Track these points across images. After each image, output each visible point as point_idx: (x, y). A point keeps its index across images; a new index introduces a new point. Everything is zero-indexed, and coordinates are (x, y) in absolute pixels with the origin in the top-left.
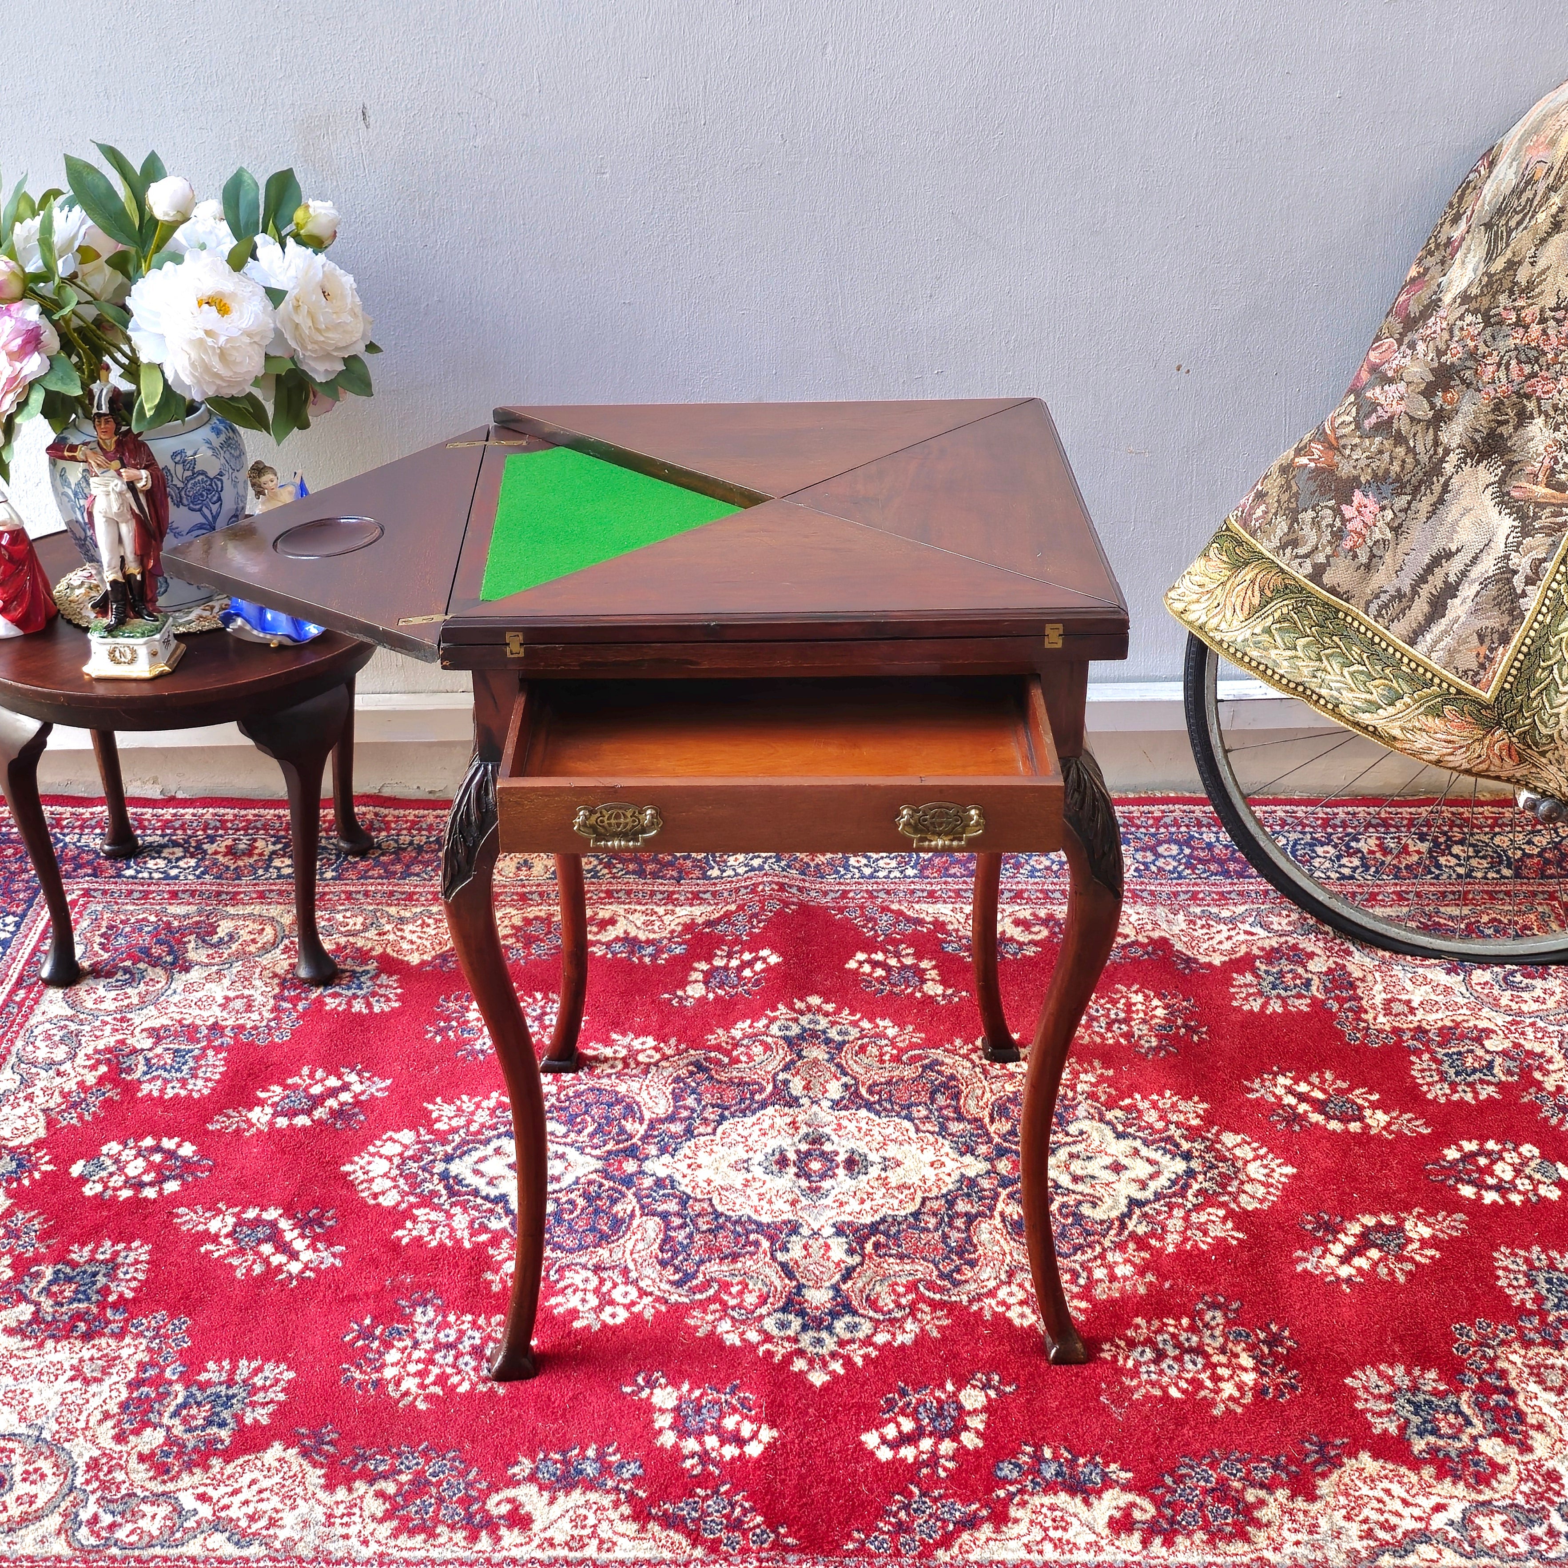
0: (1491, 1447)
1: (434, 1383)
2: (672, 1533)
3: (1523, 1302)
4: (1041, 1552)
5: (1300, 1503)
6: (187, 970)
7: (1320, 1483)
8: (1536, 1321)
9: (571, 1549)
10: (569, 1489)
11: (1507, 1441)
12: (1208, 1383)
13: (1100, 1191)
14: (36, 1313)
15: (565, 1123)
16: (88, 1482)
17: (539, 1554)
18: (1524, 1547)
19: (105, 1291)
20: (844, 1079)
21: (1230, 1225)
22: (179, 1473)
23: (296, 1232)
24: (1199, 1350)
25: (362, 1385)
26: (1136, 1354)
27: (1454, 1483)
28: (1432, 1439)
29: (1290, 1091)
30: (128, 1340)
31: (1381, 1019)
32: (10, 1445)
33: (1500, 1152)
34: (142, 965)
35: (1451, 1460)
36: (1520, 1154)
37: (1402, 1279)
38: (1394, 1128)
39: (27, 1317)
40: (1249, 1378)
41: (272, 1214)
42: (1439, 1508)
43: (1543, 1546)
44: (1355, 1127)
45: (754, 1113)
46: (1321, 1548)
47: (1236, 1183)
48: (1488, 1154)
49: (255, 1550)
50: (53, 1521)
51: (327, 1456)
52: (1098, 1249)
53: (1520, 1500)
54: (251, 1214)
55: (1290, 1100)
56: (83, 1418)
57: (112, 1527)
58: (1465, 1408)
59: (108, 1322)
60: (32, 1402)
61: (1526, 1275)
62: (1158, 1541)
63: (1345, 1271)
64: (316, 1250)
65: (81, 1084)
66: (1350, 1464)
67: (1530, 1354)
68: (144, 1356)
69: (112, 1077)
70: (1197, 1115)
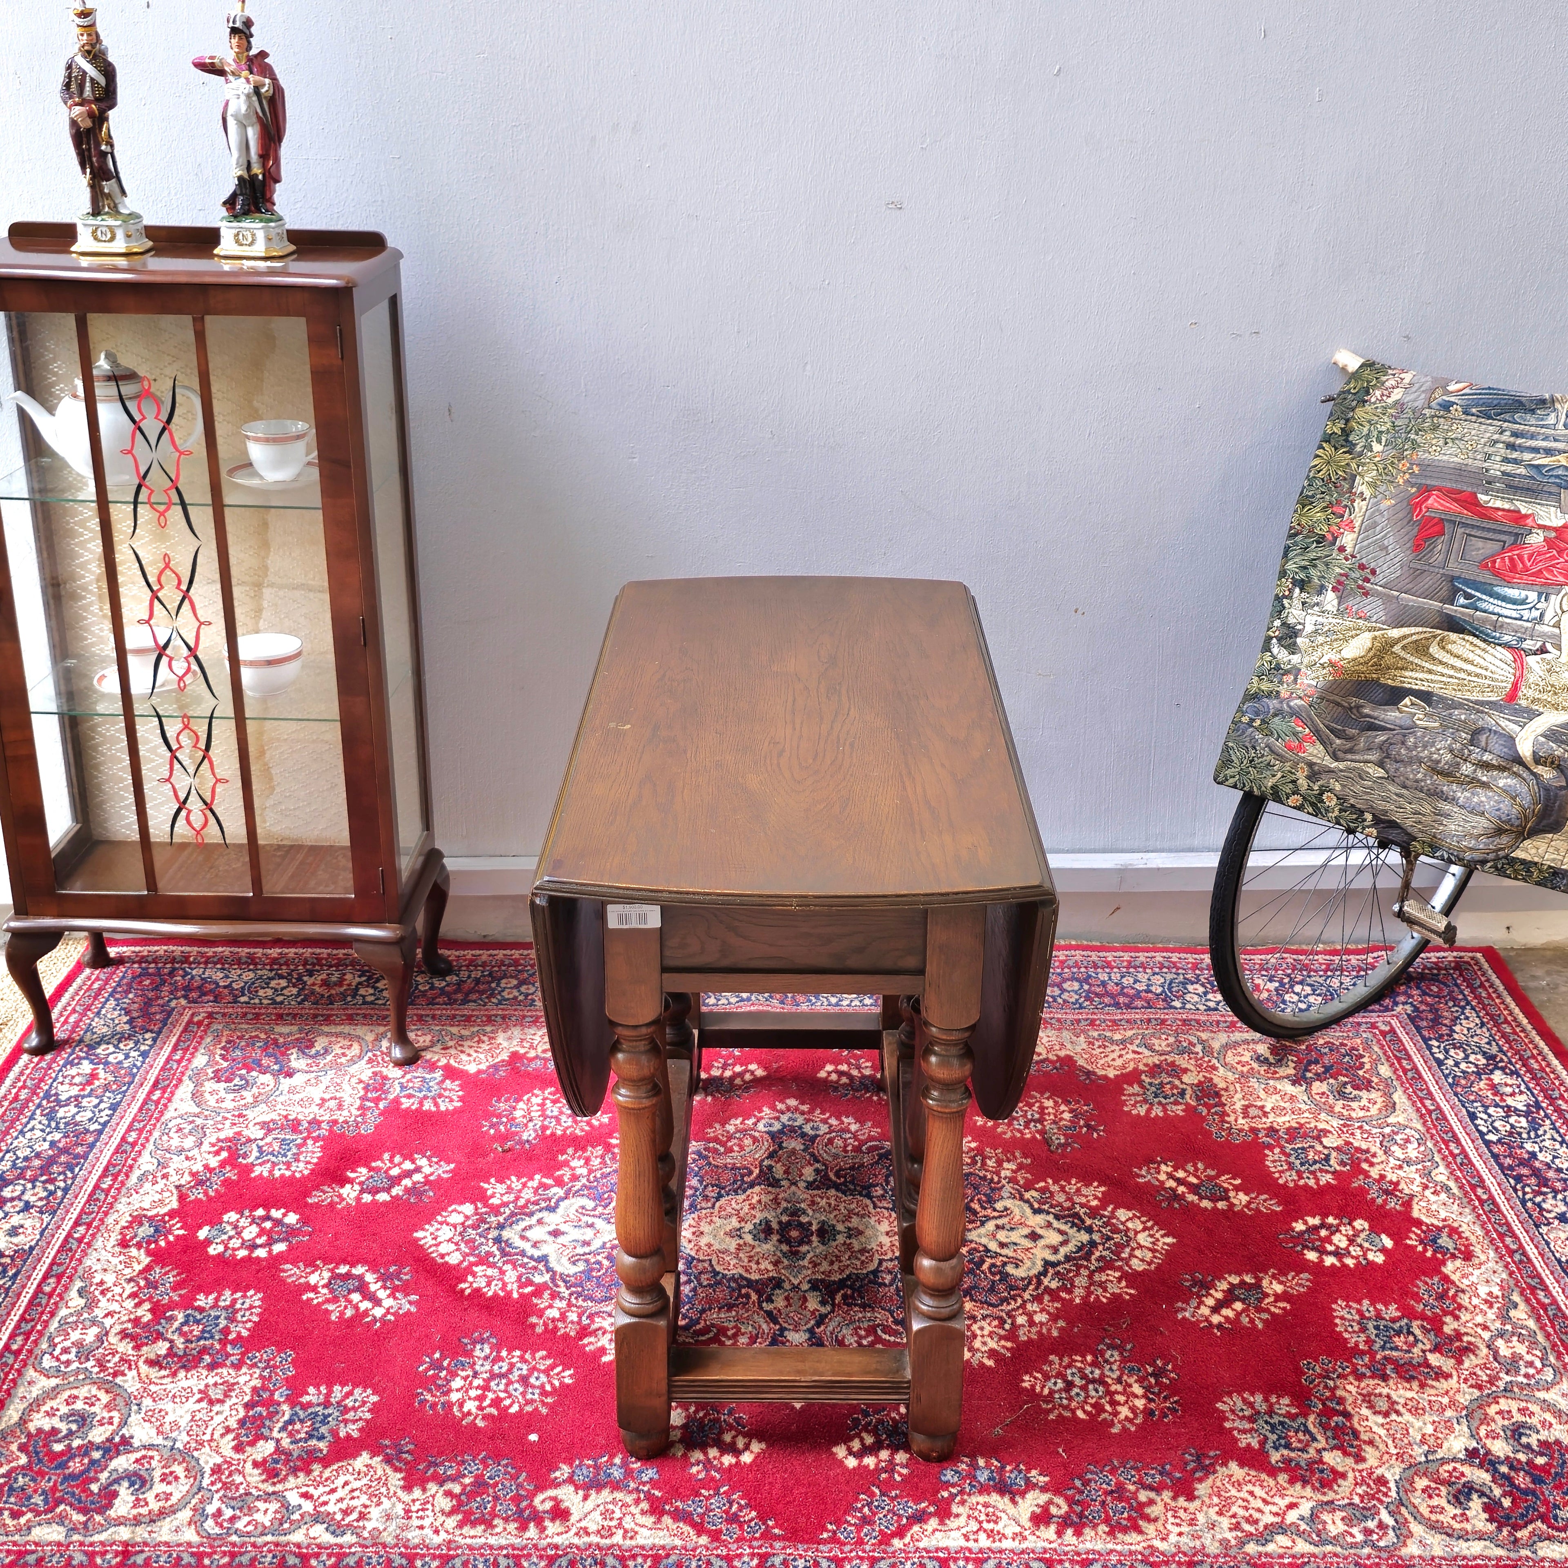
0: (1333, 1458)
1: (490, 1406)
2: (681, 1525)
3: (1357, 1344)
4: (976, 1541)
5: (1182, 1501)
6: (291, 1076)
7: (1198, 1486)
8: (1366, 1359)
9: (602, 1537)
10: (599, 1487)
11: (1346, 1453)
12: (1108, 1407)
13: (1020, 1255)
14: (170, 1349)
15: (594, 1199)
16: (213, 1483)
17: (576, 1541)
18: (1360, 1537)
19: (226, 1331)
20: (817, 1165)
21: (1124, 1283)
22: (286, 1476)
23: (380, 1284)
24: (1101, 1381)
25: (434, 1406)
26: (1050, 1384)
27: (1303, 1487)
28: (1286, 1452)
29: (1170, 1176)
30: (244, 1369)
31: (1241, 1121)
32: (150, 1453)
33: (1339, 1225)
34: (254, 1074)
35: (1301, 1468)
36: (1353, 1227)
37: (1260, 1326)
38: (1253, 1206)
39: (163, 1352)
40: (1140, 1403)
41: (359, 1270)
42: (1292, 1506)
43: (1375, 1537)
44: (1221, 1205)
45: (745, 1191)
46: (1199, 1537)
47: (1128, 1250)
48: (1329, 1227)
49: (348, 1538)
50: (185, 1515)
51: (407, 1463)
52: (1020, 1301)
53: (1356, 1500)
54: (343, 1269)
55: (1171, 1184)
56: (209, 1431)
57: (233, 1519)
58: (1311, 1427)
59: (228, 1355)
60: (168, 1419)
61: (1359, 1323)
62: (1070, 1532)
63: (1216, 1319)
64: (395, 1298)
65: (206, 1167)
66: (1221, 1471)
67: (1363, 1385)
68: (257, 1383)
69: (231, 1161)
70: (1096, 1197)
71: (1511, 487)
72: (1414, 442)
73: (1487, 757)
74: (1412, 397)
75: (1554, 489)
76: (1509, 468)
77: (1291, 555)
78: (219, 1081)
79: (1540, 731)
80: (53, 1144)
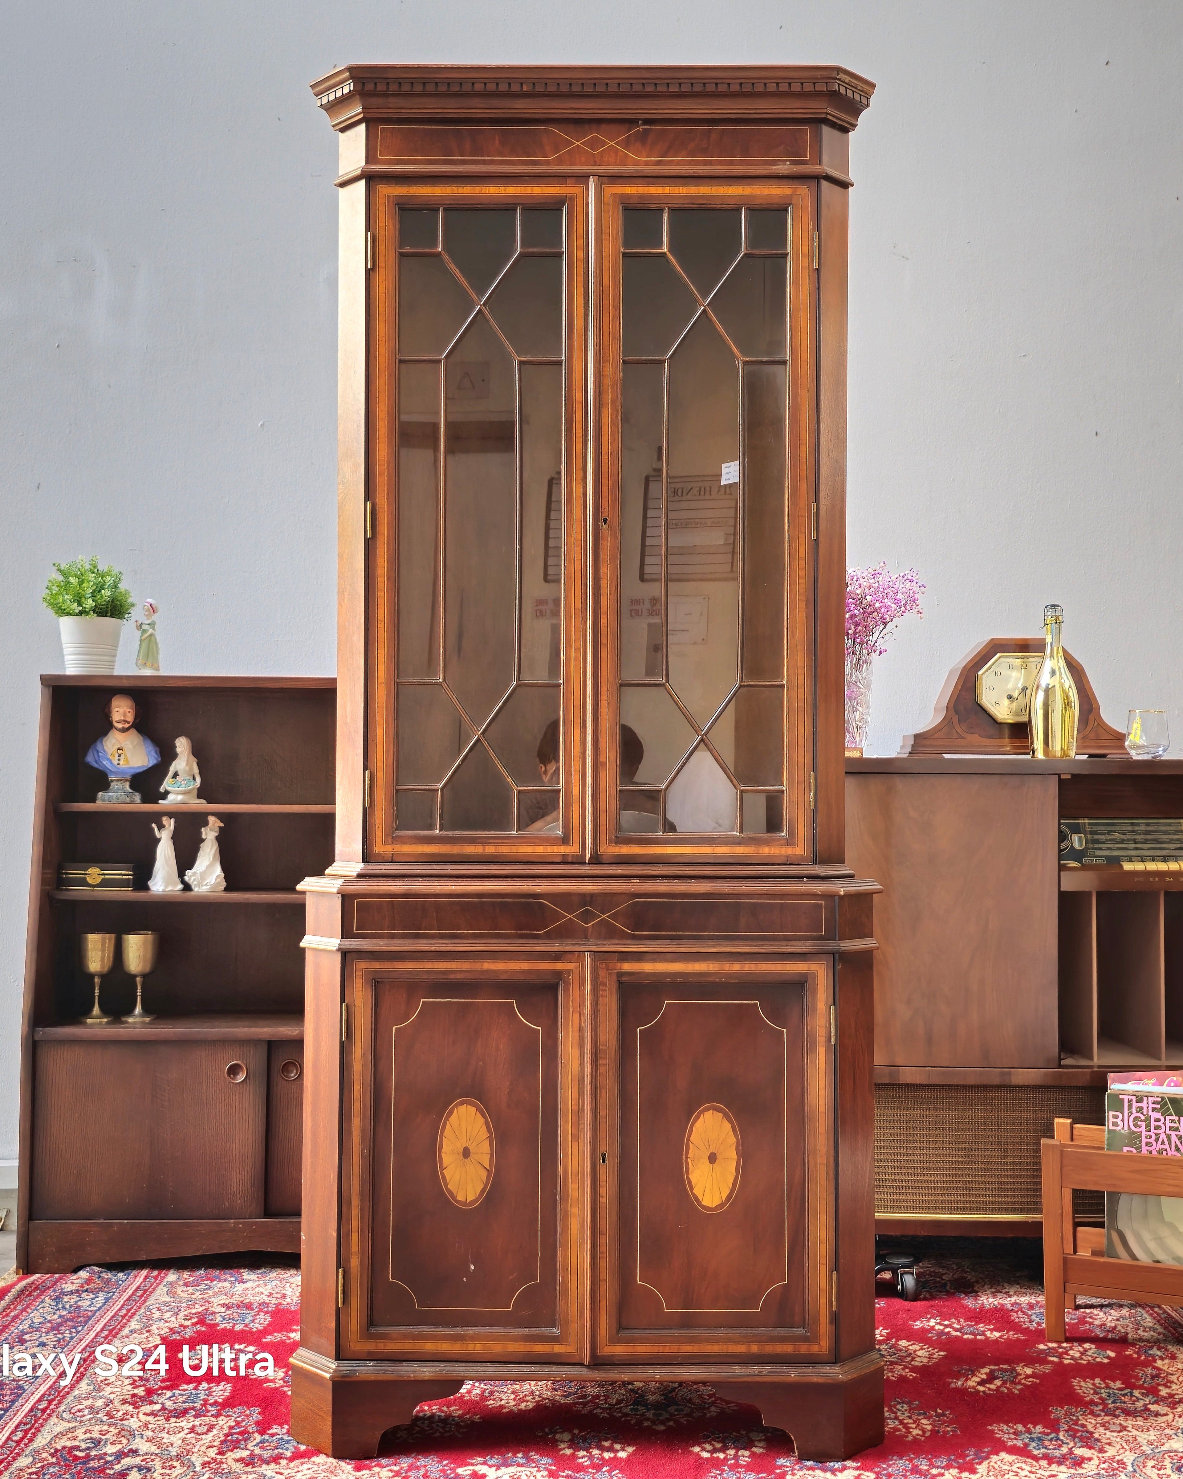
0: (1080, 1452)
3: (1092, 1399)
6: (244, 1283)
7: (978, 1467)
8: (1100, 1407)
11: (1090, 1448)
14: (162, 1408)
19: (205, 1400)
21: (907, 1371)
22: (260, 1465)
24: (896, 1418)
27: (1060, 1466)
28: (1044, 1450)
29: (938, 1324)
30: (222, 1417)
32: (152, 1457)
33: (1071, 1347)
34: (215, 1282)
35: (1057, 1458)
36: (1083, 1347)
37: (1015, 1392)
38: (1004, 1337)
39: (157, 1409)
44: (979, 1337)
47: (909, 1358)
48: (1064, 1347)
55: (938, 1327)
56: (197, 1447)
58: (1061, 1437)
60: (164, 1441)
61: (1093, 1390)
63: (981, 1390)
65: (181, 1325)
66: (995, 1458)
67: (1099, 1419)
68: (233, 1424)
69: (201, 1322)
70: (882, 1336)
78: (187, 1286)
80: (60, 1316)
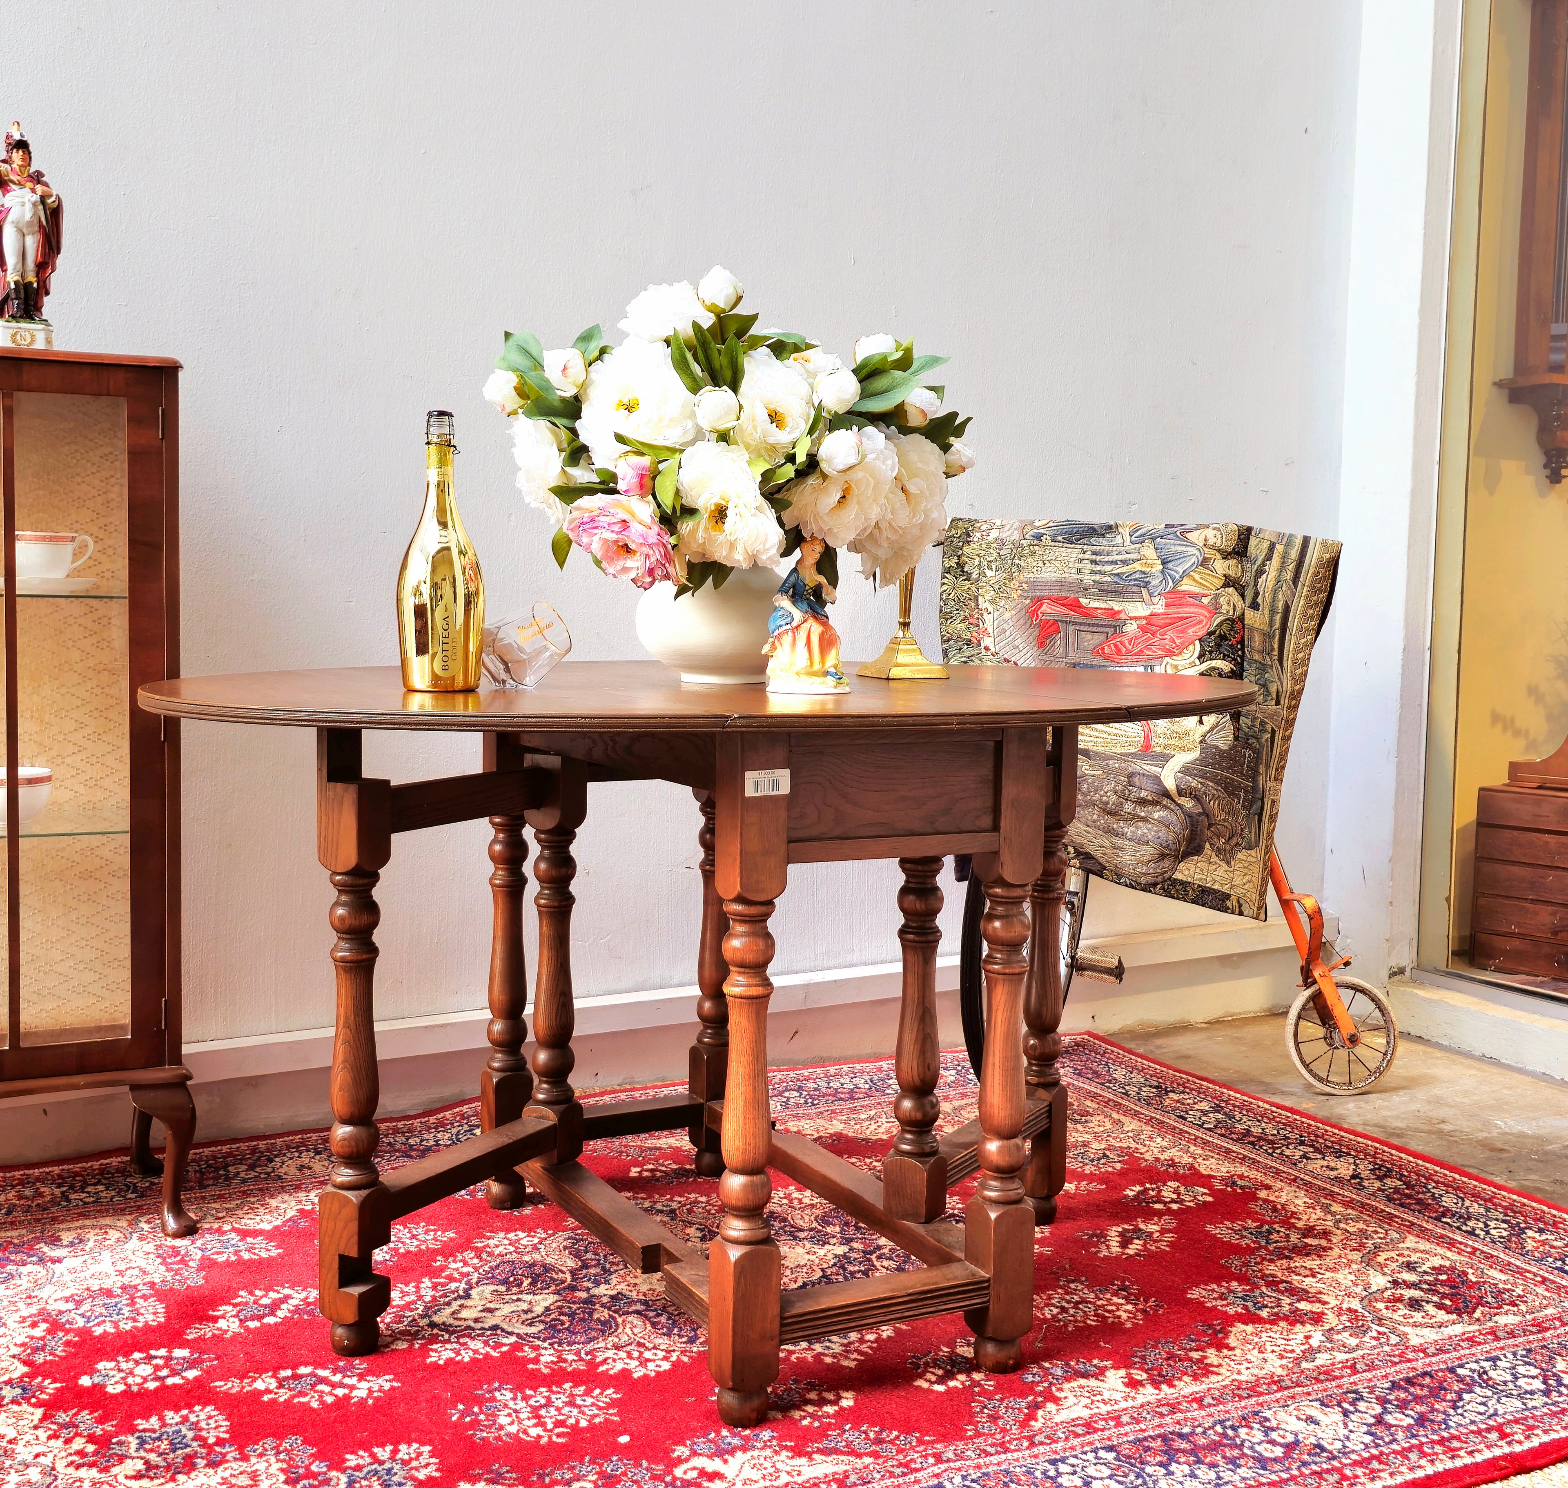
0: (1307, 1306)
1: (556, 1427)
2: (835, 1456)
3: (1247, 1245)
4: (1098, 1407)
5: (1226, 1352)
6: (59, 1262)
7: (1227, 1340)
8: (1264, 1250)
10: (730, 1453)
11: (1310, 1301)
12: (1108, 1315)
15: (501, 1284)
18: (1374, 1342)
19: (199, 1437)
23: (339, 1375)
24: (1086, 1301)
25: (498, 1439)
26: (1048, 1311)
27: (1303, 1325)
28: (1268, 1309)
30: (254, 1460)
33: (1158, 1187)
34: (11, 1267)
36: (1170, 1186)
37: (1167, 1248)
40: (1130, 1307)
41: (304, 1370)
42: (1307, 1336)
43: (1384, 1339)
46: (1263, 1367)
48: (1152, 1189)
51: (516, 1479)
53: (1349, 1325)
58: (1268, 1293)
59: (222, 1453)
62: (1164, 1385)
63: (1130, 1251)
64: (368, 1381)
65: (31, 1337)
66: (1234, 1330)
69: (58, 1328)
71: (1103, 591)
72: (1019, 566)
73: (1143, 794)
74: (1009, 533)
75: (1135, 589)
76: (1097, 578)
77: (950, 655)
79: (1177, 769)
